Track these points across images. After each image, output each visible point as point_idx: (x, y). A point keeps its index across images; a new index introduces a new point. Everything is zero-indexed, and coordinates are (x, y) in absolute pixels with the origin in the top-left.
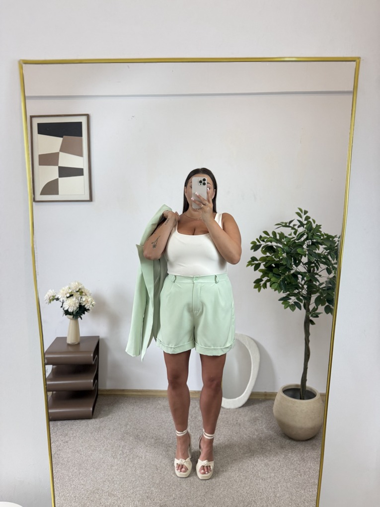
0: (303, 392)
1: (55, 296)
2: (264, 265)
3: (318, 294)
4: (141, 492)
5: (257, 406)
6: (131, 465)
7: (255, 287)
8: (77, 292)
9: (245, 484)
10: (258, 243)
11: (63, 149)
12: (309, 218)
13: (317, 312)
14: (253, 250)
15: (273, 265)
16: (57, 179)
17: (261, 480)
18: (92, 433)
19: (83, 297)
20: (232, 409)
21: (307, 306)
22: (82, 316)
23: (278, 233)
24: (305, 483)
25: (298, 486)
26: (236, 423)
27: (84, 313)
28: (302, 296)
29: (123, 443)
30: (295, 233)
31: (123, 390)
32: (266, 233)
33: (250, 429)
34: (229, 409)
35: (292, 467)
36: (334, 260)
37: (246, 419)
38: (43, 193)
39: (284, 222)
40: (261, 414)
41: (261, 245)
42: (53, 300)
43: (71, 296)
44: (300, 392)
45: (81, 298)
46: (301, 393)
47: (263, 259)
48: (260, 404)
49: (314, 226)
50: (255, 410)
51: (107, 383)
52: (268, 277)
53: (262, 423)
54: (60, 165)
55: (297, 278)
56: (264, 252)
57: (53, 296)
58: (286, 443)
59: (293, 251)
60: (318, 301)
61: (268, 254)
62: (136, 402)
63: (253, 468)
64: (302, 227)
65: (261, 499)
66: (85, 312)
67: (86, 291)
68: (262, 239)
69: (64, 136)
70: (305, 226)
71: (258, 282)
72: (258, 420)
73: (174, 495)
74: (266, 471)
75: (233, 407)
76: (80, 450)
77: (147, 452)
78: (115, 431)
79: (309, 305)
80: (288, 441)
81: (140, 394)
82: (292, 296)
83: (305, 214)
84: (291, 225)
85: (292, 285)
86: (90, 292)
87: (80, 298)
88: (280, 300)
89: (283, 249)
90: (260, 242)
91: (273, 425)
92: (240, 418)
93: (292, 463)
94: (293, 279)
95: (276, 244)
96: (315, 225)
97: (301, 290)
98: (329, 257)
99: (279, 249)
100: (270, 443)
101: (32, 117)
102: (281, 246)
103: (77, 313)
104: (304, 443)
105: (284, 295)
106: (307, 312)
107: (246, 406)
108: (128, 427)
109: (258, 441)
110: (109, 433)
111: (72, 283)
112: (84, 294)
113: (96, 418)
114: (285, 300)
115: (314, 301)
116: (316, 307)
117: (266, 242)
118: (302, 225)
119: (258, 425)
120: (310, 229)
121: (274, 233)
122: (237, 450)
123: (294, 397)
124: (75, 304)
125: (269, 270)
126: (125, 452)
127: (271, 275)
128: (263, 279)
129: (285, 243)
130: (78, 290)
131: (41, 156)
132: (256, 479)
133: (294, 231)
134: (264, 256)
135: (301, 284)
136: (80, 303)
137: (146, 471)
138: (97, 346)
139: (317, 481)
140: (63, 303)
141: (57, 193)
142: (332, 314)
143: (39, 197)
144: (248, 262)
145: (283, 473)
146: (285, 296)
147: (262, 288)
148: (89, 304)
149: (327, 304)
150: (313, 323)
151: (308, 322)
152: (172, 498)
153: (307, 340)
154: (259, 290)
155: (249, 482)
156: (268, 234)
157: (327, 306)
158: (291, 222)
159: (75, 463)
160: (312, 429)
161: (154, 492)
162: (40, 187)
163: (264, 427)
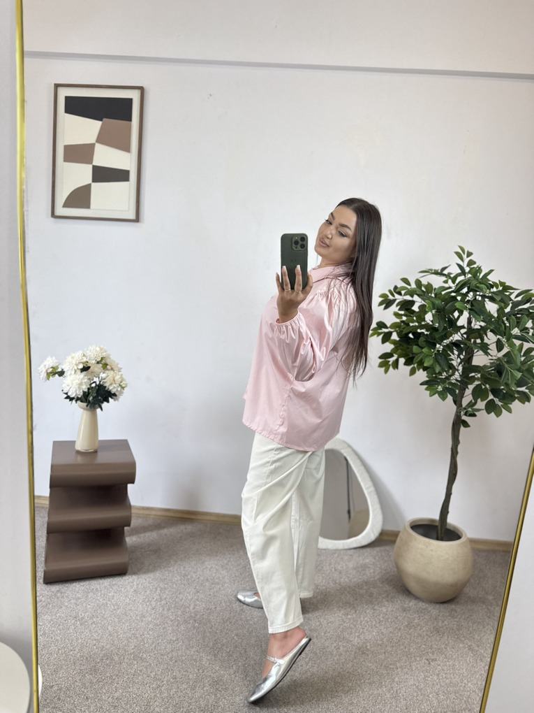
0: (441, 527)
2: (397, 334)
7: (381, 365)
9: (346, 659)
10: (391, 297)
12: (475, 263)
13: (476, 407)
14: (383, 306)
15: (411, 336)
16: (90, 185)
20: (328, 550)
21: (458, 401)
26: (335, 570)
30: (454, 280)
32: (405, 281)
34: (325, 550)
35: (419, 641)
37: (351, 565)
38: (69, 203)
39: (433, 268)
40: (373, 560)
41: (395, 300)
44: (438, 530)
47: (394, 326)
53: (374, 572)
54: (95, 163)
58: (411, 604)
60: (478, 393)
63: (358, 636)
64: (463, 277)
68: (397, 290)
69: (104, 119)
70: (467, 275)
71: (385, 356)
72: (369, 568)
73: (234, 667)
74: (380, 642)
76: (97, 589)
77: (197, 600)
78: (151, 567)
79: (462, 397)
81: (193, 517)
83: (468, 256)
84: (446, 272)
88: (421, 384)
90: (393, 296)
92: (341, 563)
93: (419, 635)
100: (387, 603)
101: (57, 86)
104: (438, 606)
106: (458, 408)
114: (430, 384)
115: (471, 393)
116: (473, 401)
117: (405, 294)
118: (463, 272)
119: (369, 575)
121: (418, 283)
123: (426, 535)
125: (404, 338)
126: (163, 598)
128: (394, 354)
131: (67, 148)
133: (450, 281)
134: (398, 321)
141: (86, 204)
143: (60, 211)
146: (429, 379)
147: (391, 368)
150: (466, 424)
151: (458, 424)
152: (232, 671)
153: (454, 451)
154: (386, 371)
155: (352, 656)
156: (408, 283)
157: (492, 400)
158: (444, 269)
159: (86, 606)
160: (452, 585)
161: (205, 660)
162: (63, 195)
163: (376, 578)
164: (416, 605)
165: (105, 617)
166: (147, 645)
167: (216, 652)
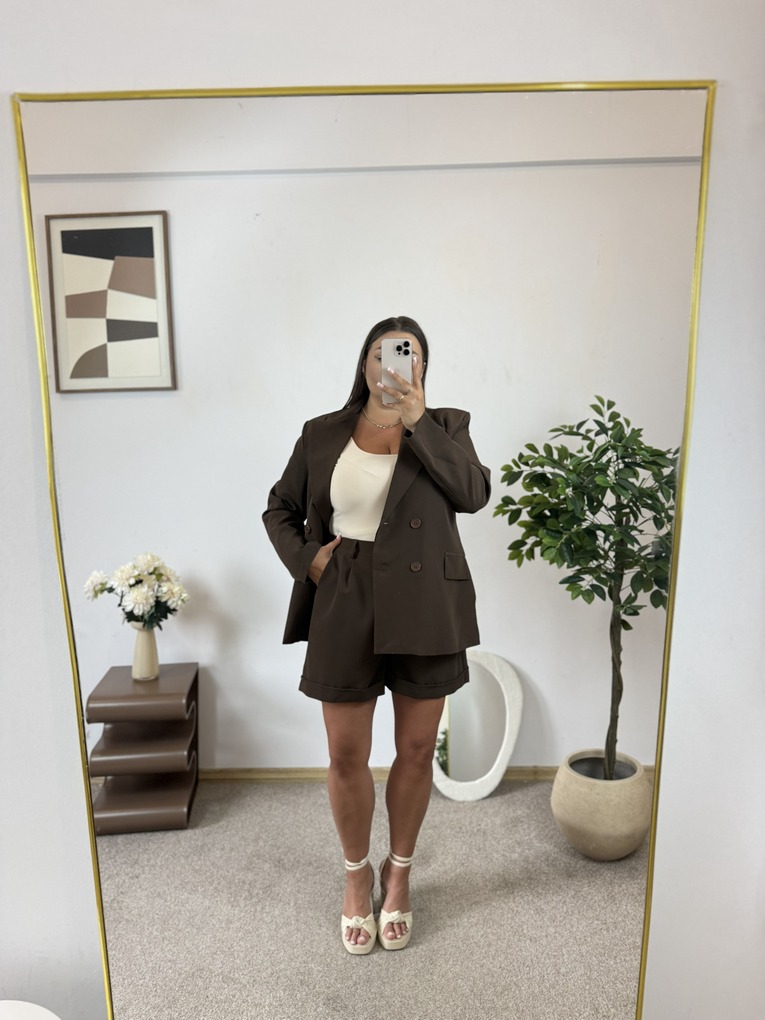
0: (609, 761)
1: (106, 583)
2: (528, 512)
3: (637, 569)
4: (288, 972)
5: (518, 795)
6: (268, 919)
7: (511, 558)
8: (151, 574)
9: (497, 951)
10: (516, 469)
11: (115, 284)
12: (618, 416)
13: (636, 603)
14: (506, 483)
15: (547, 513)
16: (103, 348)
17: (528, 942)
18: (187, 857)
19: (162, 584)
20: (468, 802)
21: (614, 594)
22: (161, 623)
23: (556, 448)
24: (616, 945)
25: (603, 951)
26: (478, 830)
27: (166, 618)
28: (605, 573)
29: (250, 876)
30: (590, 448)
31: (249, 771)
32: (531, 447)
33: (504, 841)
34: (464, 802)
35: (590, 914)
36: (668, 501)
37: (498, 821)
38: (79, 371)
39: (568, 424)
40: (528, 811)
41: (521, 473)
42: (102, 591)
43: (139, 582)
44: (605, 765)
45: (160, 586)
46: (607, 767)
47: (526, 501)
48: (525, 791)
49: (628, 431)
50: (514, 804)
51: (218, 757)
52: (537, 536)
53: (529, 828)
54: (110, 316)
55: (596, 538)
56: (529, 487)
57: (102, 584)
58: (578, 866)
59: (587, 482)
60: (638, 583)
61: (536, 491)
62: (275, 794)
63: (512, 918)
64: (604, 435)
65: (529, 979)
66: (169, 615)
67: (168, 573)
68: (523, 460)
69: (117, 258)
70: (610, 433)
71: (516, 547)
72: (522, 822)
73: (354, 977)
74: (539, 923)
75: (470, 797)
76: (164, 892)
77: (298, 892)
78: (233, 853)
79: (619, 590)
80: (581, 863)
81: (283, 776)
82: (585, 573)
83: (609, 408)
84: (582, 430)
85: (586, 552)
86: (178, 574)
87: (156, 587)
88: (562, 583)
89: (566, 480)
90: (519, 467)
91: (552, 833)
92: (485, 819)
93: (590, 907)
94: (587, 538)
95: (552, 470)
96: (630, 429)
97: (602, 562)
98: (660, 494)
99: (558, 479)
100: (546, 869)
101: (49, 218)
102: (563, 474)
103: (152, 616)
104: (613, 865)
105: (570, 572)
106: (615, 605)
107: (496, 795)
108: (261, 843)
109: (522, 864)
110: (221, 857)
111: (140, 557)
112: (164, 578)
113: (193, 827)
114: (572, 582)
115: (629, 583)
116: (633, 595)
117: (531, 466)
118: (603, 430)
119: (522, 832)
120: (619, 436)
121: (548, 448)
122: (481, 884)
123: (592, 774)
124: (147, 599)
125: (538, 522)
126: (254, 894)
127: (542, 532)
128: (527, 541)
129: (571, 468)
130: (151, 570)
132: (519, 940)
133: (588, 442)
134: (529, 494)
135: (603, 550)
136: (157, 597)
137: (298, 930)
138: (196, 683)
139: (639, 941)
140: (122, 597)
141: (104, 373)
142: (665, 607)
143: (67, 383)
144: (497, 508)
145: (572, 926)
146: (571, 574)
147: (525, 559)
148: (175, 599)
149: (655, 588)
150: (627, 626)
151: (618, 625)
152: (351, 983)
153: (616, 660)
154: (519, 564)
155: (505, 945)
156: (535, 450)
157: (656, 591)
158: (581, 425)
159: (153, 917)
160: (628, 837)
161: (315, 972)
162: (69, 362)
163: (532, 835)
164: (584, 867)
165: (180, 927)
166: (238, 961)
167: (329, 960)
